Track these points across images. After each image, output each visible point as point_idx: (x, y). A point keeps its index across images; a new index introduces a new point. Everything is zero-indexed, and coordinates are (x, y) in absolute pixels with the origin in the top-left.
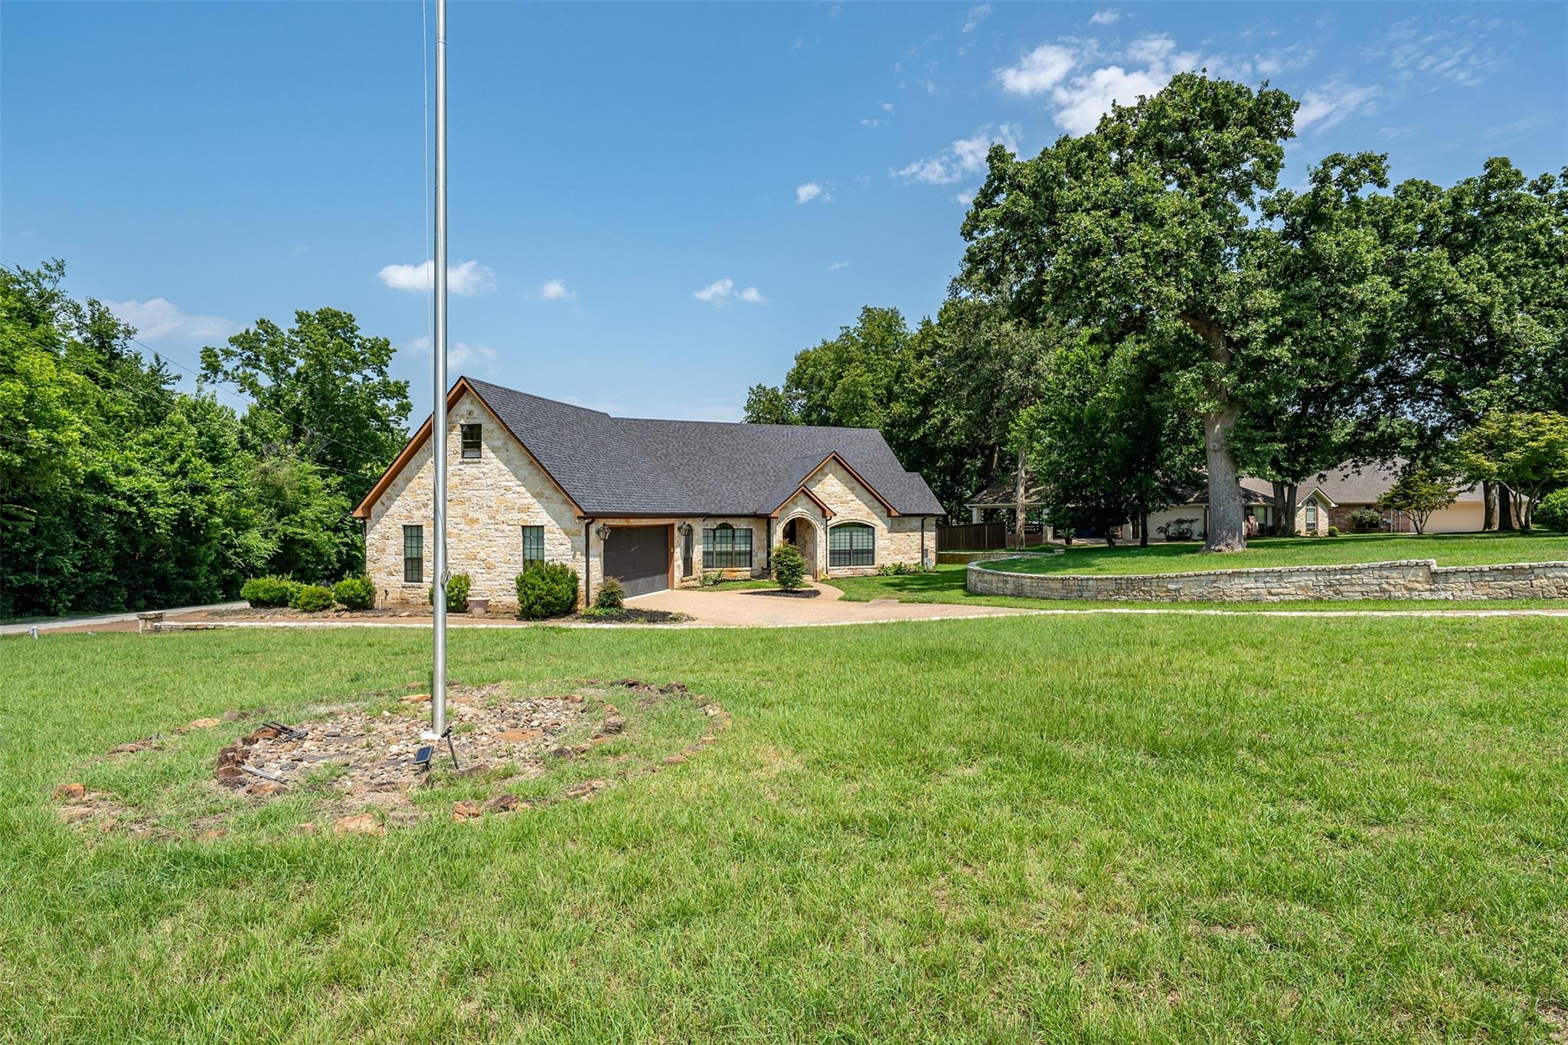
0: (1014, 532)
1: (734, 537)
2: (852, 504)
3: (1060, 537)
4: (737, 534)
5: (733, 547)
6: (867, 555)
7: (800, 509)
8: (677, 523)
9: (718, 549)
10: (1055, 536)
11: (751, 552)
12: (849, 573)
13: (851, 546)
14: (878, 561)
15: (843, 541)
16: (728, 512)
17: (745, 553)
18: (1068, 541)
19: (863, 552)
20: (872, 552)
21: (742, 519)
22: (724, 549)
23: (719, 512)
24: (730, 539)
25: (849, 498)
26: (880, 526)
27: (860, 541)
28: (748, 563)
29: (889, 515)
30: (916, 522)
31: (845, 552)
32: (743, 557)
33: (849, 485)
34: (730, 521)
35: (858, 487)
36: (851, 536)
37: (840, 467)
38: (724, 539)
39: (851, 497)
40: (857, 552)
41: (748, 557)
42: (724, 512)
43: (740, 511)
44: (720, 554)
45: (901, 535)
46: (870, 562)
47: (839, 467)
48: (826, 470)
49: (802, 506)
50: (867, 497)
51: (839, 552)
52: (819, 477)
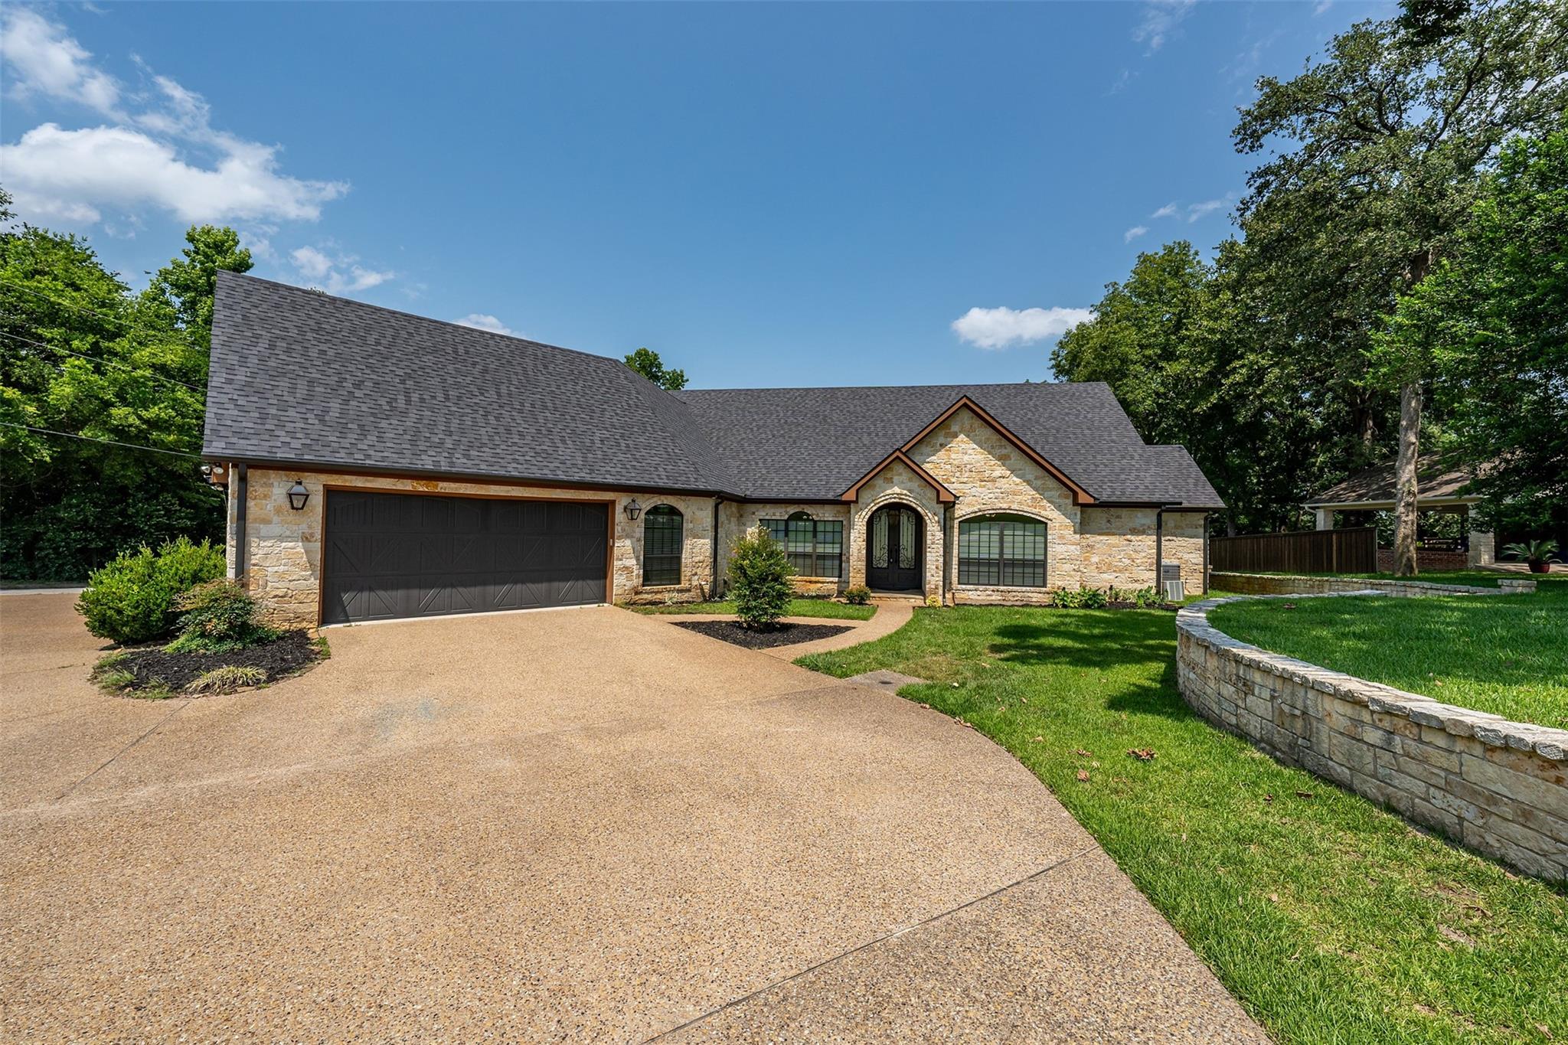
0: (1390, 544)
1: (815, 532)
2: (1002, 483)
3: (1512, 559)
4: (820, 527)
5: (815, 548)
6: (1035, 570)
7: (897, 490)
8: (622, 501)
9: (791, 549)
10: (1500, 556)
11: (841, 554)
12: (996, 598)
13: (1001, 553)
14: (1054, 581)
15: (986, 543)
16: (803, 496)
17: (832, 557)
18: (1538, 565)
19: (1024, 563)
20: (1043, 564)
21: (827, 507)
22: (800, 550)
23: (790, 496)
24: (809, 536)
25: (997, 473)
26: (1060, 523)
27: (1018, 544)
28: (836, 572)
29: (1075, 503)
30: (1149, 518)
31: (989, 563)
32: (828, 563)
33: (998, 452)
34: (808, 510)
35: (1015, 455)
36: (1002, 536)
37: (981, 422)
38: (801, 536)
39: (1000, 471)
40: (1013, 563)
41: (837, 562)
42: (797, 495)
43: (822, 495)
44: (796, 555)
45: (1113, 540)
46: (1039, 581)
47: (978, 423)
48: (955, 428)
49: (900, 484)
50: (1032, 470)
51: (979, 562)
52: (941, 440)
